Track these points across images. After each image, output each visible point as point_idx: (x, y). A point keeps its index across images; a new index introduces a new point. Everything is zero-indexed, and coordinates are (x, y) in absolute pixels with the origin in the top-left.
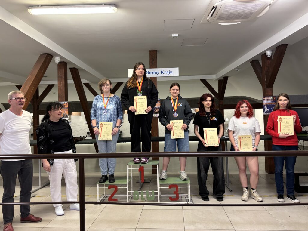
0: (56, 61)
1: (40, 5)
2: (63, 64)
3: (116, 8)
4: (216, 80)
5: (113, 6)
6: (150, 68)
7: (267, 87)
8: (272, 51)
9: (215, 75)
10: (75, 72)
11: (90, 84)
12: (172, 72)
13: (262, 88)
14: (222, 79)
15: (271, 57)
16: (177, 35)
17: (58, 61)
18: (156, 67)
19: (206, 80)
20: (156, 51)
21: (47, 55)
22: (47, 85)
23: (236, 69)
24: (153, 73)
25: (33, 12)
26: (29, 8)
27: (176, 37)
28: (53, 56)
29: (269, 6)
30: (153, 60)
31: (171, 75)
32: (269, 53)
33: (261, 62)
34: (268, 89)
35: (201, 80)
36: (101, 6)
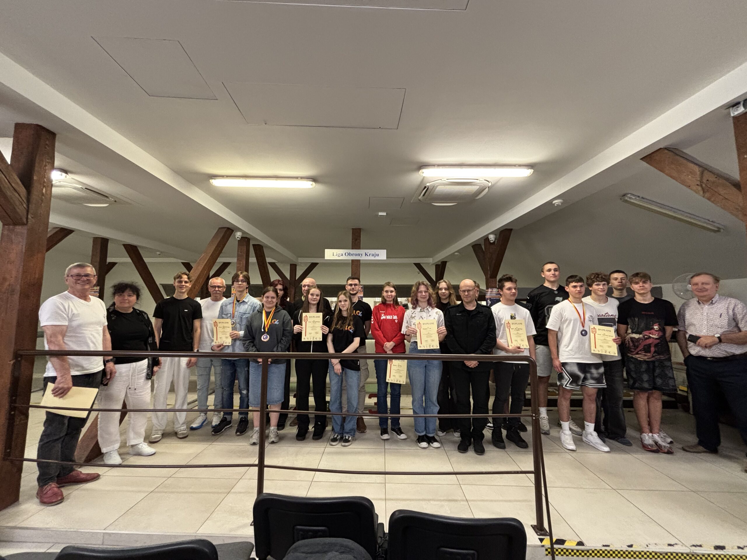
0: (236, 237)
1: (225, 175)
2: (245, 240)
3: (314, 183)
4: (433, 264)
5: (310, 181)
6: (352, 249)
7: (491, 277)
8: (495, 235)
9: (431, 259)
10: (259, 249)
11: (276, 264)
12: (378, 255)
13: (485, 277)
14: (440, 263)
15: (494, 242)
16: (385, 214)
17: (239, 237)
18: (359, 248)
19: (422, 265)
20: (360, 229)
21: (226, 229)
22: (222, 264)
23: (456, 253)
24: (356, 255)
25: (216, 183)
26: (212, 179)
27: (384, 216)
28: (233, 231)
29: (487, 189)
30: (356, 240)
31: (377, 258)
32: (492, 238)
33: (483, 247)
34: (492, 279)
35: (414, 264)
36: (297, 179)
